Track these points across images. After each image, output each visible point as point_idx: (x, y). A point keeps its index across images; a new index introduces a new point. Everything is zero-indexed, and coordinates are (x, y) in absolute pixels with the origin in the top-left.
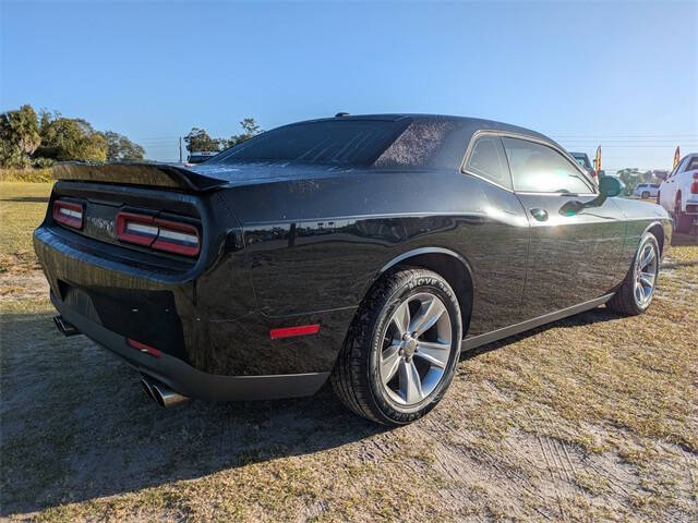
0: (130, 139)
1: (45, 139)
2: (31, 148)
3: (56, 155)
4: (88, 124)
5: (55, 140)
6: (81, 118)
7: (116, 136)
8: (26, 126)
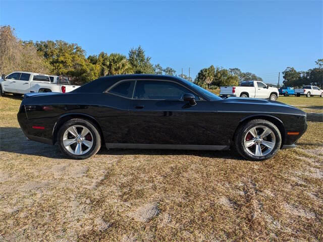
0: (256, 75)
1: (216, 78)
2: (209, 82)
3: (219, 84)
4: (239, 70)
5: (220, 78)
6: (237, 68)
7: (250, 74)
8: (208, 74)
